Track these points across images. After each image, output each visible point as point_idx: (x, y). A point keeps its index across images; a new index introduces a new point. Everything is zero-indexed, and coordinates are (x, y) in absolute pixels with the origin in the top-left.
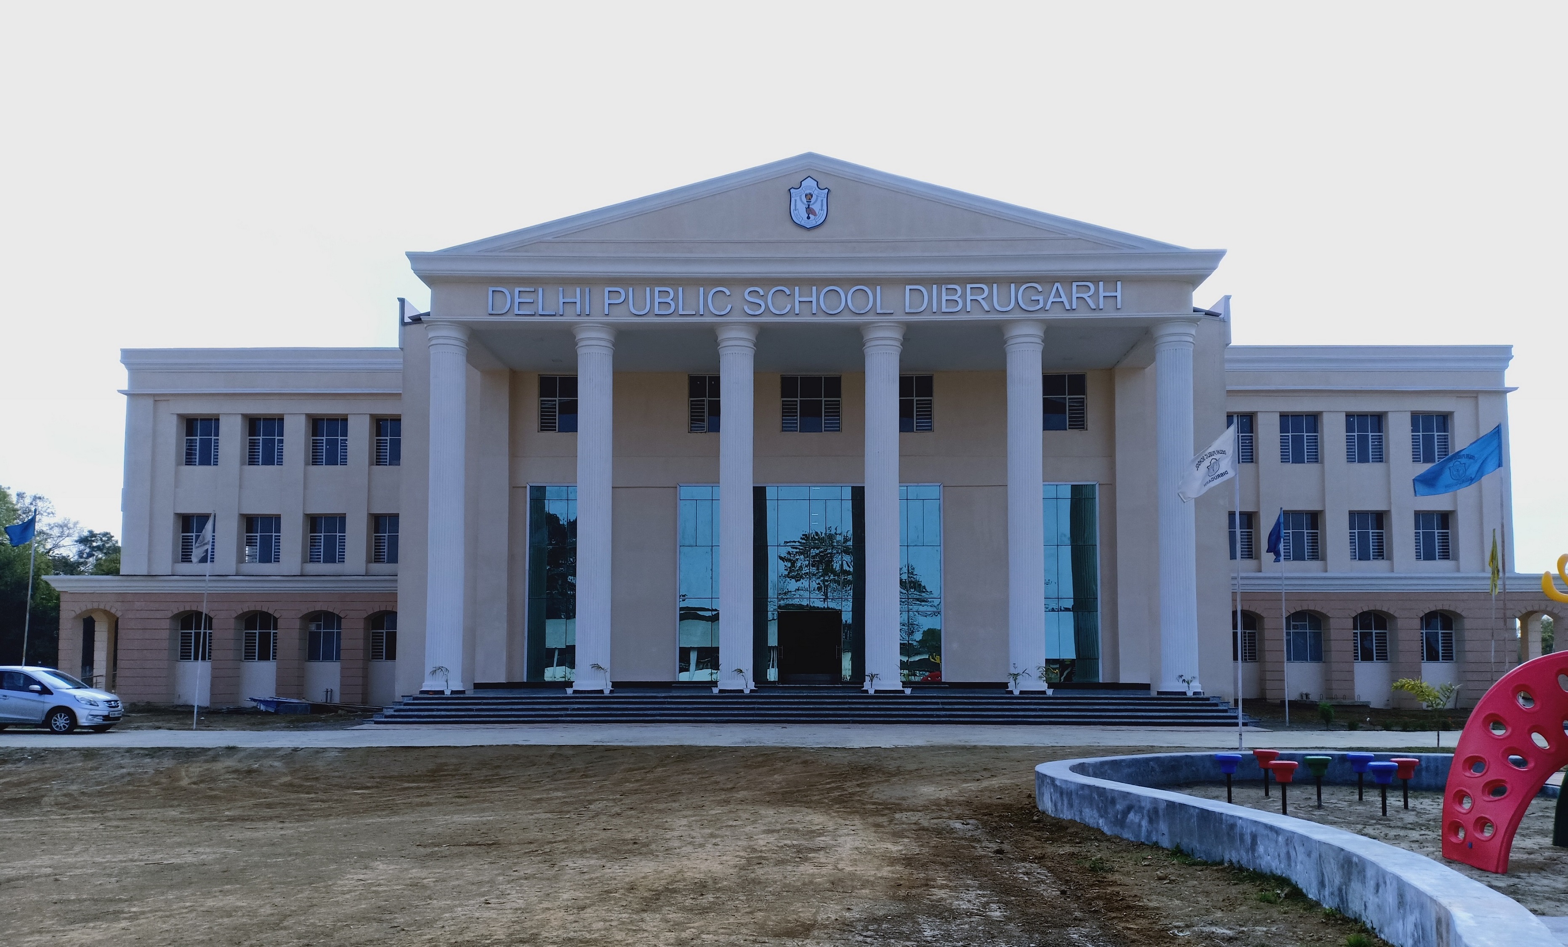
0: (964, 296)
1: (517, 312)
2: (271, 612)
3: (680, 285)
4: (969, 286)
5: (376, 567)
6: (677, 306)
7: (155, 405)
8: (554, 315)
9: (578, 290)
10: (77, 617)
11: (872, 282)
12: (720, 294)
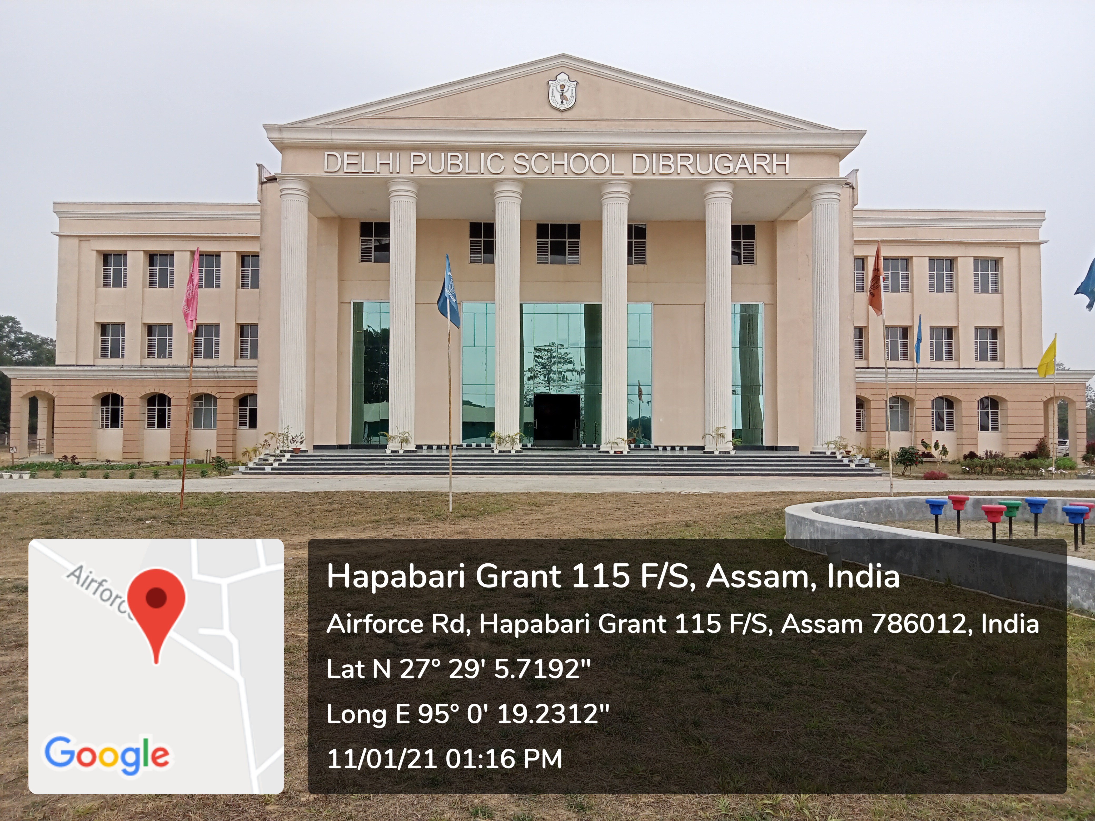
0: (675, 162)
1: (345, 170)
2: (166, 393)
3: (467, 151)
4: (679, 155)
5: (241, 362)
6: (464, 166)
7: (79, 243)
8: (373, 173)
9: (391, 154)
10: (24, 397)
11: (609, 151)
12: (497, 158)
